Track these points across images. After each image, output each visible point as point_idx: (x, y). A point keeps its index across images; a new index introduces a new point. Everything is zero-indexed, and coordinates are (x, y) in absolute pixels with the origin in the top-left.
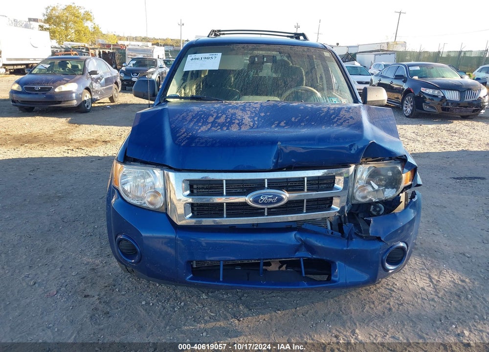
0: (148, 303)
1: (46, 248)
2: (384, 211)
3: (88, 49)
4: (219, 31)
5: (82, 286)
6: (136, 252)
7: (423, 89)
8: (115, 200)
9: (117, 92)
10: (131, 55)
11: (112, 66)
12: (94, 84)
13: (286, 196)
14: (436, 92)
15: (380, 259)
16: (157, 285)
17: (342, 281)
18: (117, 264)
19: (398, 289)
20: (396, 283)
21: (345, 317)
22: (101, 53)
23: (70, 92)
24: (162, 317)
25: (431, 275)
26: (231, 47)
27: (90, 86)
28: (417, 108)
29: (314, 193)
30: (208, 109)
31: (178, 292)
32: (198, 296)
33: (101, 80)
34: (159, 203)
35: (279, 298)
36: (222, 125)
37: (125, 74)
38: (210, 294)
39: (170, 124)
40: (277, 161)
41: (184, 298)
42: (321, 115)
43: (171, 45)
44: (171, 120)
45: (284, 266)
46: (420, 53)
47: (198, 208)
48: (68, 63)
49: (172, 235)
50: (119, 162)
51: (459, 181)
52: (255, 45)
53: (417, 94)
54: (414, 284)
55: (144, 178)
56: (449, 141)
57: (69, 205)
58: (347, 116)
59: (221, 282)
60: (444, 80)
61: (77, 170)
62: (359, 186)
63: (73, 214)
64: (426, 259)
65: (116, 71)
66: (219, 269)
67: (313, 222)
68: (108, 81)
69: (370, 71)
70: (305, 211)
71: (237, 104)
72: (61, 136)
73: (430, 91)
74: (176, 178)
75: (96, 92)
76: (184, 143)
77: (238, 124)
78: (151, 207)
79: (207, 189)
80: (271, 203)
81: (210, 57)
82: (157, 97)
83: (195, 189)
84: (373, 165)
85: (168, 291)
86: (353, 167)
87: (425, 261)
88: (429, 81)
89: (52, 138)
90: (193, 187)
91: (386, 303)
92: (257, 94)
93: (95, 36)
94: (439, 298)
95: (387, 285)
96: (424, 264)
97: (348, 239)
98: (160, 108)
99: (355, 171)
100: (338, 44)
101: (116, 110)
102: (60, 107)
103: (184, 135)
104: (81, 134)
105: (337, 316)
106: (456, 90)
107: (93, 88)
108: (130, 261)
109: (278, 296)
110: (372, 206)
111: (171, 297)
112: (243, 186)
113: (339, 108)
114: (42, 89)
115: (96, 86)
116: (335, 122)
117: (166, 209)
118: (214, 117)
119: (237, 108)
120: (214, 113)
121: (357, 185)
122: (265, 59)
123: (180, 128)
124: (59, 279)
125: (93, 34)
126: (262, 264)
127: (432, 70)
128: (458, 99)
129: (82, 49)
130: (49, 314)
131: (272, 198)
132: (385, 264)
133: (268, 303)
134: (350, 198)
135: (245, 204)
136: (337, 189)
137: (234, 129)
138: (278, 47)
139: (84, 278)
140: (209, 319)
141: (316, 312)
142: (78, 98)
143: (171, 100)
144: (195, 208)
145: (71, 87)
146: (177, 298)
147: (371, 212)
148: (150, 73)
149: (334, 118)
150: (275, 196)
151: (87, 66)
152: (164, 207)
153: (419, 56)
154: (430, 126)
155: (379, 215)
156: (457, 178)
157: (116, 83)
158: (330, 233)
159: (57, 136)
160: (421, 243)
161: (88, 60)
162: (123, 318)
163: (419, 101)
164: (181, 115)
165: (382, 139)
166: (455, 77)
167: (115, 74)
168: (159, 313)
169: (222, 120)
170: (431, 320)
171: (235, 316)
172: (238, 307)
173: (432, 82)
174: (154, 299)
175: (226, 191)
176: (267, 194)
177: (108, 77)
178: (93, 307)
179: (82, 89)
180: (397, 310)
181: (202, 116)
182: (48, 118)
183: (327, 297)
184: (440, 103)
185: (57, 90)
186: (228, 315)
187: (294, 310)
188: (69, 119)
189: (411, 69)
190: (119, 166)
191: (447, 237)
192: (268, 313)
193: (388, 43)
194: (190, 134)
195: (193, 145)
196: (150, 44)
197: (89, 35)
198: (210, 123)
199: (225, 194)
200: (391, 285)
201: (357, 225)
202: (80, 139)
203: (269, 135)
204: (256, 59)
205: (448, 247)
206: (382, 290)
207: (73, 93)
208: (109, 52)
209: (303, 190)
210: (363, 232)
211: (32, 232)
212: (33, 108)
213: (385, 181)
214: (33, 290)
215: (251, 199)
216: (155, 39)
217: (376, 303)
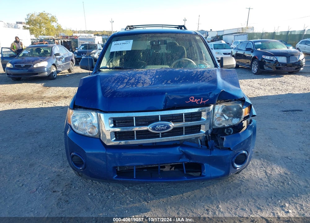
0: (92, 194)
1: (29, 164)
2: (233, 132)
3: (54, 40)
4: (132, 26)
5: (52, 185)
6: (83, 163)
7: (263, 57)
8: (69, 132)
9: (73, 66)
10: (81, 43)
11: (69, 50)
12: (58, 62)
13: (172, 125)
14: (272, 58)
15: (231, 162)
16: (98, 183)
17: (208, 176)
18: (73, 172)
19: (246, 180)
20: (245, 176)
21: (213, 198)
22: (63, 42)
23: (43, 67)
24: (100, 202)
25: (267, 171)
26: (139, 36)
27: (55, 63)
28: (261, 68)
29: (189, 123)
30: (124, 74)
31: (111, 187)
32: (123, 189)
33: (62, 59)
34: (95, 132)
35: (172, 188)
36: (133, 84)
37: (78, 55)
38: (130, 188)
39: (101, 84)
40: (166, 104)
41: (114, 190)
42: (192, 75)
43: (106, 35)
44: (101, 82)
45: (173, 168)
46: (263, 34)
47: (119, 134)
48: (41, 49)
49: (103, 151)
50: (70, 109)
51: (285, 112)
52: (153, 34)
53: (260, 60)
54: (255, 177)
55: (86, 118)
56: (281, 88)
57: (43, 137)
58: (208, 75)
59: (135, 179)
60: (277, 50)
61: (48, 115)
62: (216, 117)
63: (46, 142)
64: (264, 161)
65: (72, 53)
66: (133, 171)
67: (190, 140)
68: (67, 59)
69: (231, 46)
70: (184, 134)
71: (142, 71)
72: (38, 95)
73: (268, 58)
74: (105, 117)
75: (60, 66)
76: (109, 96)
77: (142, 83)
78: (90, 135)
79: (124, 122)
80: (163, 130)
81: (126, 42)
82: (94, 69)
83: (117, 123)
84: (224, 104)
85: (104, 187)
86: (212, 106)
87: (263, 162)
88: (267, 51)
89: (32, 96)
90: (116, 122)
91: (238, 189)
92: (155, 64)
93: (59, 31)
94: (271, 184)
95: (239, 178)
96: (263, 165)
97: (211, 150)
98: (95, 75)
99: (214, 109)
100: (211, 30)
101: (73, 77)
102: (37, 77)
103: (109, 91)
104: (51, 93)
105: (208, 198)
106: (284, 56)
107: (57, 64)
108: (79, 168)
109: (172, 187)
110: (226, 130)
111: (106, 190)
112: (146, 120)
113: (203, 71)
114: (26, 66)
115: (59, 63)
116: (201, 80)
117: (100, 136)
118: (128, 79)
119: (142, 73)
120: (128, 77)
121: (215, 117)
122: (160, 42)
123: (107, 86)
124: (38, 182)
125: (57, 30)
126: (159, 167)
127: (269, 44)
128: (286, 61)
129: (51, 40)
130: (32, 203)
131: (163, 127)
132: (234, 164)
133: (165, 191)
134: (211, 125)
135: (147, 131)
136: (203, 120)
137: (140, 86)
138: (167, 35)
139: (53, 180)
140: (129, 202)
141: (195, 196)
142: (48, 71)
143: (103, 70)
144: (117, 135)
145: (43, 64)
146: (110, 191)
147: (225, 133)
148: (93, 53)
149: (200, 77)
150: (165, 125)
151: (53, 50)
152: (98, 135)
153: (262, 35)
154: (269, 79)
155: (230, 134)
156: (285, 111)
157: (72, 60)
158: (200, 147)
159: (36, 95)
160: (261, 152)
161: (54, 47)
162: (77, 203)
163: (261, 64)
164: (107, 79)
165: (229, 89)
166: (284, 48)
167: (71, 55)
168: (99, 200)
169: (132, 81)
170: (266, 198)
171: (145, 201)
172: (148, 194)
173: (269, 52)
174: (96, 192)
175: (136, 123)
176: (160, 124)
177: (67, 56)
178: (58, 198)
179: (51, 65)
180: (245, 193)
181: (121, 79)
182: (30, 84)
183: (202, 187)
184: (275, 64)
185: (35, 66)
186: (141, 199)
187: (181, 195)
188: (43, 84)
189: (256, 44)
190: (71, 111)
191: (277, 147)
192: (165, 197)
193: (242, 28)
194: (113, 90)
195: (115, 96)
196: (92, 35)
197: (55, 31)
198: (125, 83)
199: (135, 125)
200: (241, 178)
201: (216, 142)
202: (50, 96)
203: (161, 89)
204: (154, 42)
205: (278, 153)
206: (236, 181)
207: (45, 67)
208: (67, 41)
209: (182, 121)
210: (220, 145)
211: (21, 154)
212: (21, 78)
213: (233, 114)
214: (22, 189)
215: (151, 128)
216: (96, 32)
217: (232, 189)
